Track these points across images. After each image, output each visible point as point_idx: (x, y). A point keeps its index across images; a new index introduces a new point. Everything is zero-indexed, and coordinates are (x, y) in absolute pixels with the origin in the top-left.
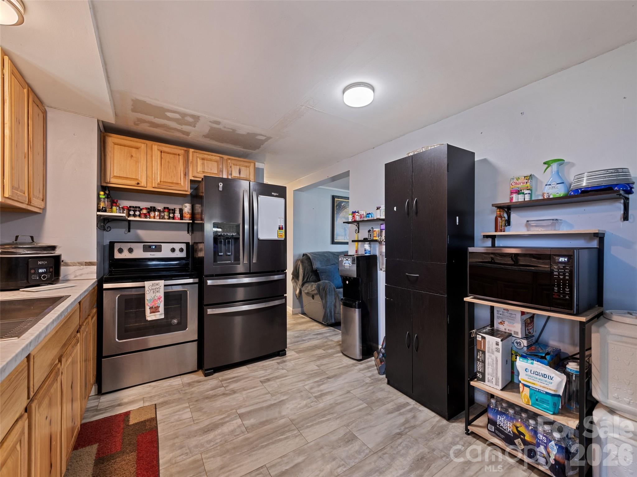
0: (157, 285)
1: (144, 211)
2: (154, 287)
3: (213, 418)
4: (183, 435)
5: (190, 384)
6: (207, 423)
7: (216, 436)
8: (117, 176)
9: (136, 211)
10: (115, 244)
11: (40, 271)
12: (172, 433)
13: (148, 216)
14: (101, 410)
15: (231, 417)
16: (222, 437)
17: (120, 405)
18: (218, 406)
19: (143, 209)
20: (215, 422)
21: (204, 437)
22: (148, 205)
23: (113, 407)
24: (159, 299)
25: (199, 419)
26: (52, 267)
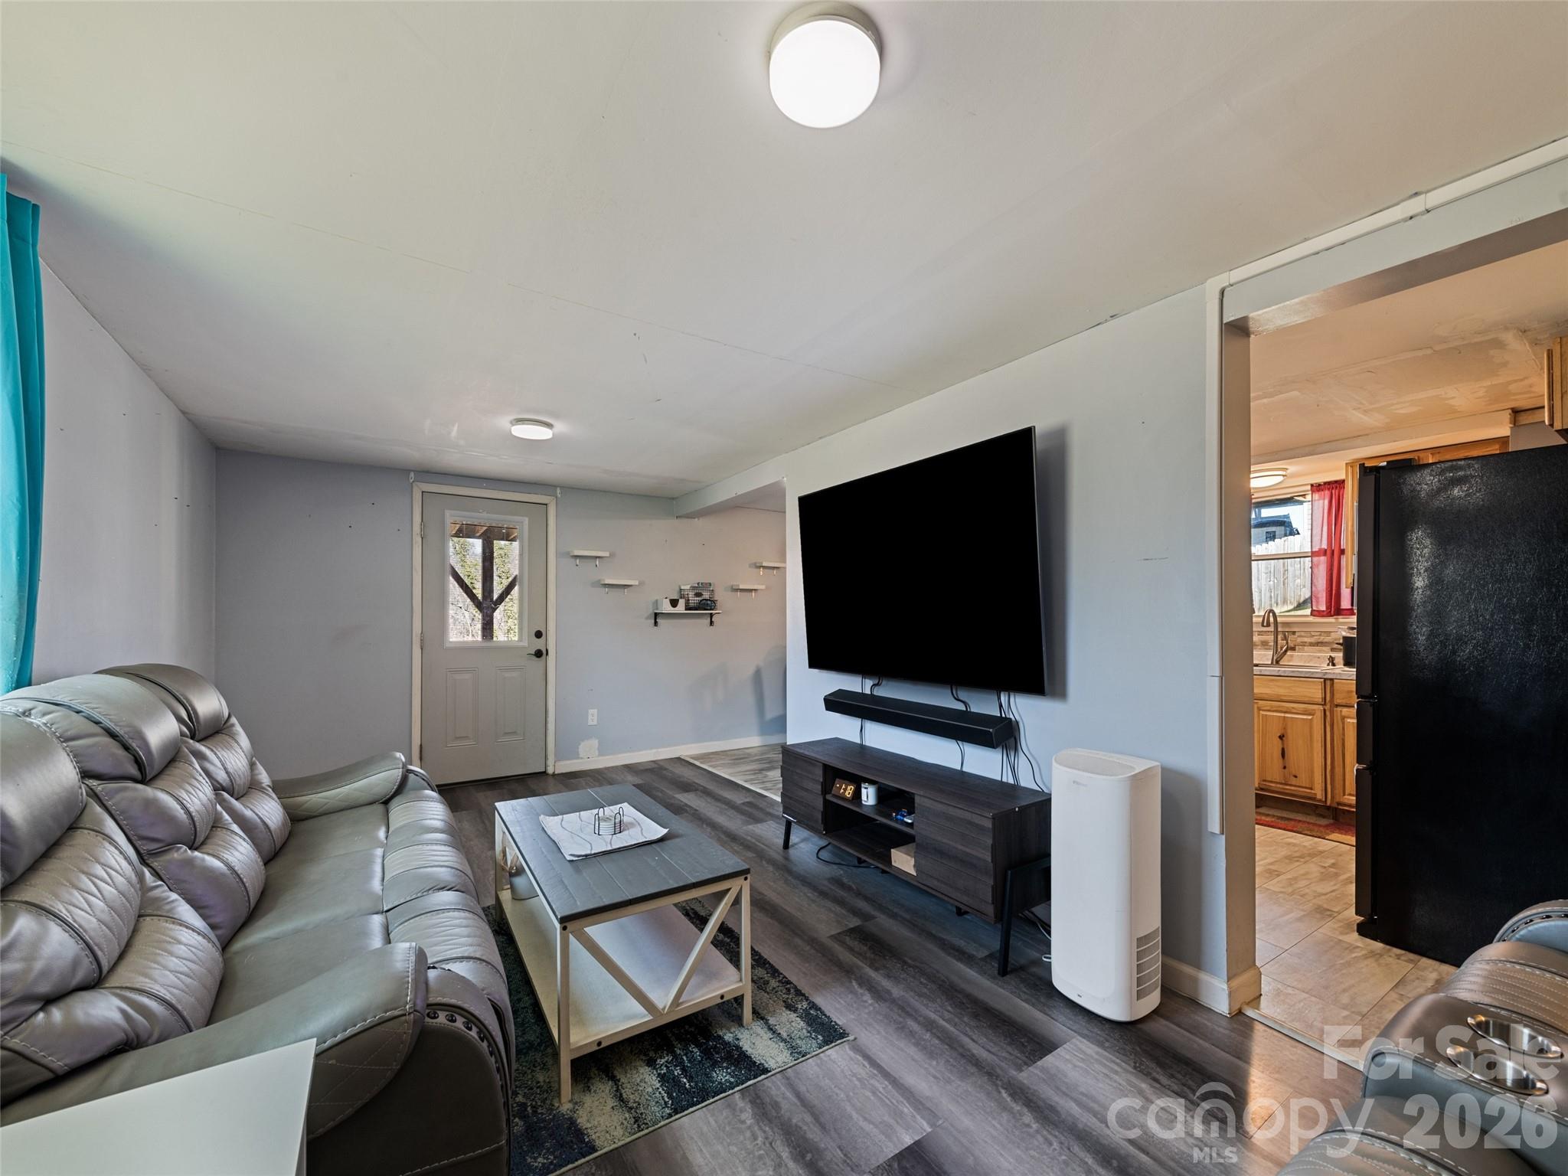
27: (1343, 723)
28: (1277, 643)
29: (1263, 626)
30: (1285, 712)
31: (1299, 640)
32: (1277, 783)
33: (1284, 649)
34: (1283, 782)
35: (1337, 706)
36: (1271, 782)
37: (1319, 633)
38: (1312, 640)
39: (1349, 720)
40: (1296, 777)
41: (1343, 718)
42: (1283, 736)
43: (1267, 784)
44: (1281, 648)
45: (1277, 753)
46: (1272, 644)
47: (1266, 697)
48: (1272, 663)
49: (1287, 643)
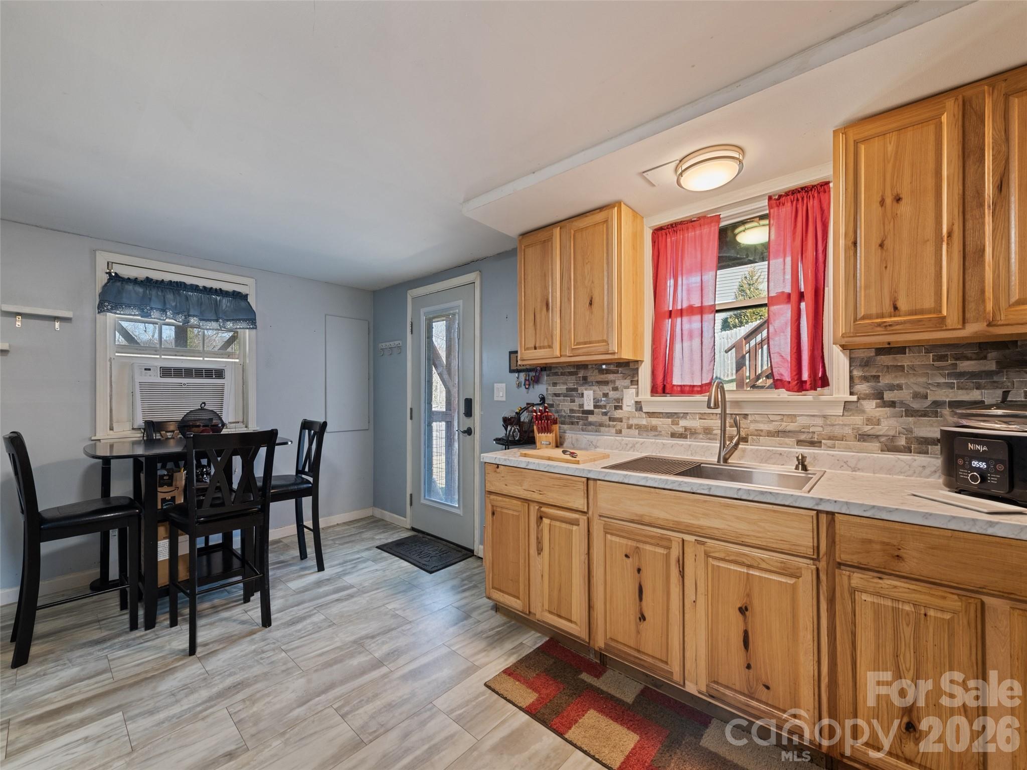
27: (853, 602)
28: (725, 430)
29: (709, 407)
30: (749, 566)
31: (753, 427)
32: (736, 691)
33: (734, 441)
34: (746, 692)
35: (840, 565)
36: (727, 687)
37: (779, 418)
38: (771, 427)
39: (864, 597)
40: (768, 688)
41: (853, 591)
42: (746, 609)
43: (722, 689)
44: (731, 439)
45: (737, 640)
46: (719, 432)
47: (717, 534)
48: (719, 461)
49: (739, 432)
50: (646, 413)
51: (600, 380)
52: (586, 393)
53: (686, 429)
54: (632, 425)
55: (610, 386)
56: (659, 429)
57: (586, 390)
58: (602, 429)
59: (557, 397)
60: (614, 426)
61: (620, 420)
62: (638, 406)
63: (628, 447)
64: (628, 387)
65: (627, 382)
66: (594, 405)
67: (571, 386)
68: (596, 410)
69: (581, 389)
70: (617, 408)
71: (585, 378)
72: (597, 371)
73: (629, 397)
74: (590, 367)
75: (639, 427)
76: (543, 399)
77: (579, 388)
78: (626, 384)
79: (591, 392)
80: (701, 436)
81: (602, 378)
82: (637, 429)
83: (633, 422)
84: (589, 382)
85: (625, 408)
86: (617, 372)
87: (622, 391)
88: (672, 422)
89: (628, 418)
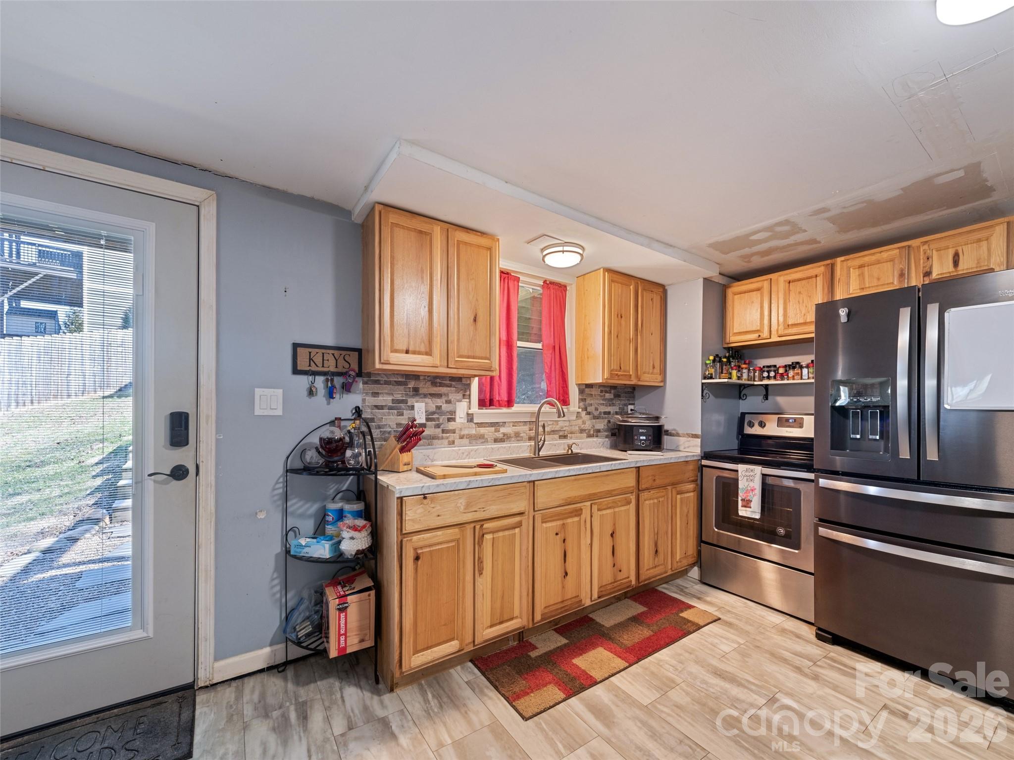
0: (752, 471)
1: (781, 371)
2: (747, 474)
3: (742, 672)
4: (696, 656)
5: (783, 631)
6: (730, 669)
7: (717, 685)
8: (737, 333)
9: (771, 371)
10: (746, 415)
11: (641, 438)
12: (692, 647)
13: (785, 377)
14: (684, 592)
15: (760, 690)
16: (720, 692)
17: (699, 598)
18: (767, 669)
19: (780, 367)
20: (738, 677)
21: (707, 675)
22: (789, 360)
23: (694, 596)
24: (752, 490)
25: (729, 660)
26: (651, 436)
50: (475, 423)
51: (433, 392)
52: (417, 405)
53: (504, 434)
54: (464, 435)
55: (444, 399)
56: (486, 436)
57: (417, 402)
58: (435, 441)
59: (379, 409)
60: (447, 438)
61: (454, 432)
62: (470, 418)
63: (464, 456)
64: (460, 401)
65: (460, 396)
66: (426, 418)
67: (399, 397)
68: (429, 423)
69: (411, 401)
70: (449, 420)
71: (416, 390)
72: (430, 383)
73: (461, 409)
74: (422, 378)
75: (470, 437)
76: (358, 411)
77: (409, 400)
78: (458, 398)
79: (424, 404)
80: (513, 439)
81: (435, 391)
82: (469, 438)
83: (465, 432)
84: (421, 394)
85: (458, 420)
86: (450, 386)
87: (455, 404)
88: (495, 430)
89: (461, 429)
